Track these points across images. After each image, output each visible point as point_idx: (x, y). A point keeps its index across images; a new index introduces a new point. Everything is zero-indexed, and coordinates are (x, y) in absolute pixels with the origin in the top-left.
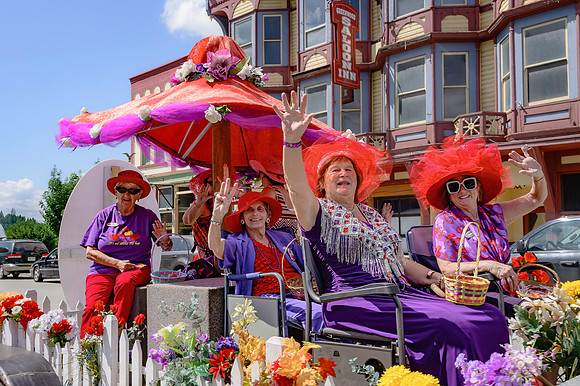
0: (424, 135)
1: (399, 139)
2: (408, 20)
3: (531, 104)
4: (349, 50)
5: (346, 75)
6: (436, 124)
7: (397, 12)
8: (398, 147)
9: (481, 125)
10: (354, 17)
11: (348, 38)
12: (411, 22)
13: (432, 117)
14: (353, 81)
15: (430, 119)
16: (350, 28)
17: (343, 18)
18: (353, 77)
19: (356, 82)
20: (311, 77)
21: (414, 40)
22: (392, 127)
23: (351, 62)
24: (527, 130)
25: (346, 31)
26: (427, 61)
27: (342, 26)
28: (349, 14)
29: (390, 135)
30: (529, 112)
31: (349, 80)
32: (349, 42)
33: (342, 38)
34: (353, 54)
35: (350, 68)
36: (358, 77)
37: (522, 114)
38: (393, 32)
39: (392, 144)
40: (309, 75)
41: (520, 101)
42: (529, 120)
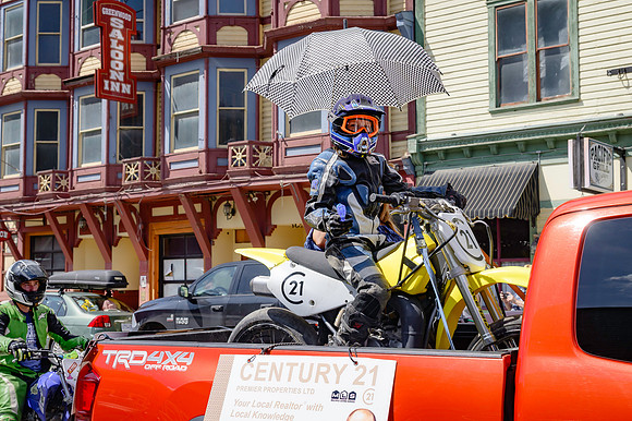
0: (195, 164)
1: (173, 167)
2: (183, 28)
3: (292, 135)
4: (121, 56)
5: (115, 87)
6: (208, 151)
7: (174, 17)
8: (173, 176)
9: (247, 156)
10: (128, 17)
11: (120, 42)
12: (186, 31)
13: (204, 142)
14: (126, 95)
15: (202, 145)
16: (123, 31)
17: (112, 19)
18: (127, 89)
19: (131, 96)
20: (84, 85)
21: (186, 52)
22: (167, 152)
23: (124, 71)
24: (288, 163)
25: (117, 34)
26: (201, 77)
27: (110, 29)
28: (121, 14)
29: (164, 161)
30: (290, 144)
31: (121, 94)
32: (121, 48)
33: (110, 43)
34: (127, 62)
35: (122, 80)
36: (133, 89)
37: (283, 145)
38: (170, 39)
39: (165, 171)
40: (82, 82)
41: (281, 132)
42: (289, 153)
